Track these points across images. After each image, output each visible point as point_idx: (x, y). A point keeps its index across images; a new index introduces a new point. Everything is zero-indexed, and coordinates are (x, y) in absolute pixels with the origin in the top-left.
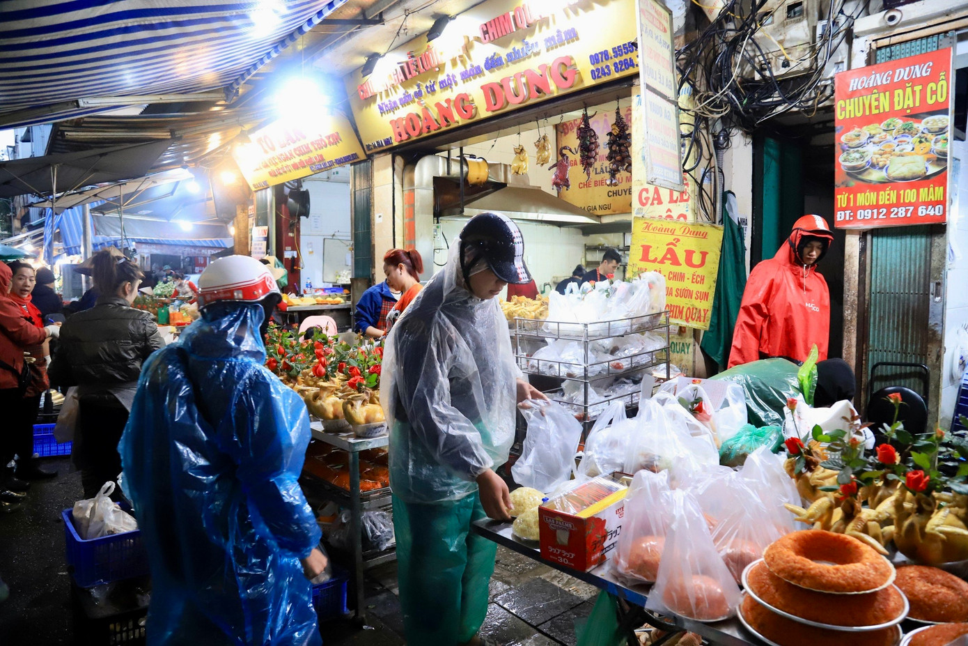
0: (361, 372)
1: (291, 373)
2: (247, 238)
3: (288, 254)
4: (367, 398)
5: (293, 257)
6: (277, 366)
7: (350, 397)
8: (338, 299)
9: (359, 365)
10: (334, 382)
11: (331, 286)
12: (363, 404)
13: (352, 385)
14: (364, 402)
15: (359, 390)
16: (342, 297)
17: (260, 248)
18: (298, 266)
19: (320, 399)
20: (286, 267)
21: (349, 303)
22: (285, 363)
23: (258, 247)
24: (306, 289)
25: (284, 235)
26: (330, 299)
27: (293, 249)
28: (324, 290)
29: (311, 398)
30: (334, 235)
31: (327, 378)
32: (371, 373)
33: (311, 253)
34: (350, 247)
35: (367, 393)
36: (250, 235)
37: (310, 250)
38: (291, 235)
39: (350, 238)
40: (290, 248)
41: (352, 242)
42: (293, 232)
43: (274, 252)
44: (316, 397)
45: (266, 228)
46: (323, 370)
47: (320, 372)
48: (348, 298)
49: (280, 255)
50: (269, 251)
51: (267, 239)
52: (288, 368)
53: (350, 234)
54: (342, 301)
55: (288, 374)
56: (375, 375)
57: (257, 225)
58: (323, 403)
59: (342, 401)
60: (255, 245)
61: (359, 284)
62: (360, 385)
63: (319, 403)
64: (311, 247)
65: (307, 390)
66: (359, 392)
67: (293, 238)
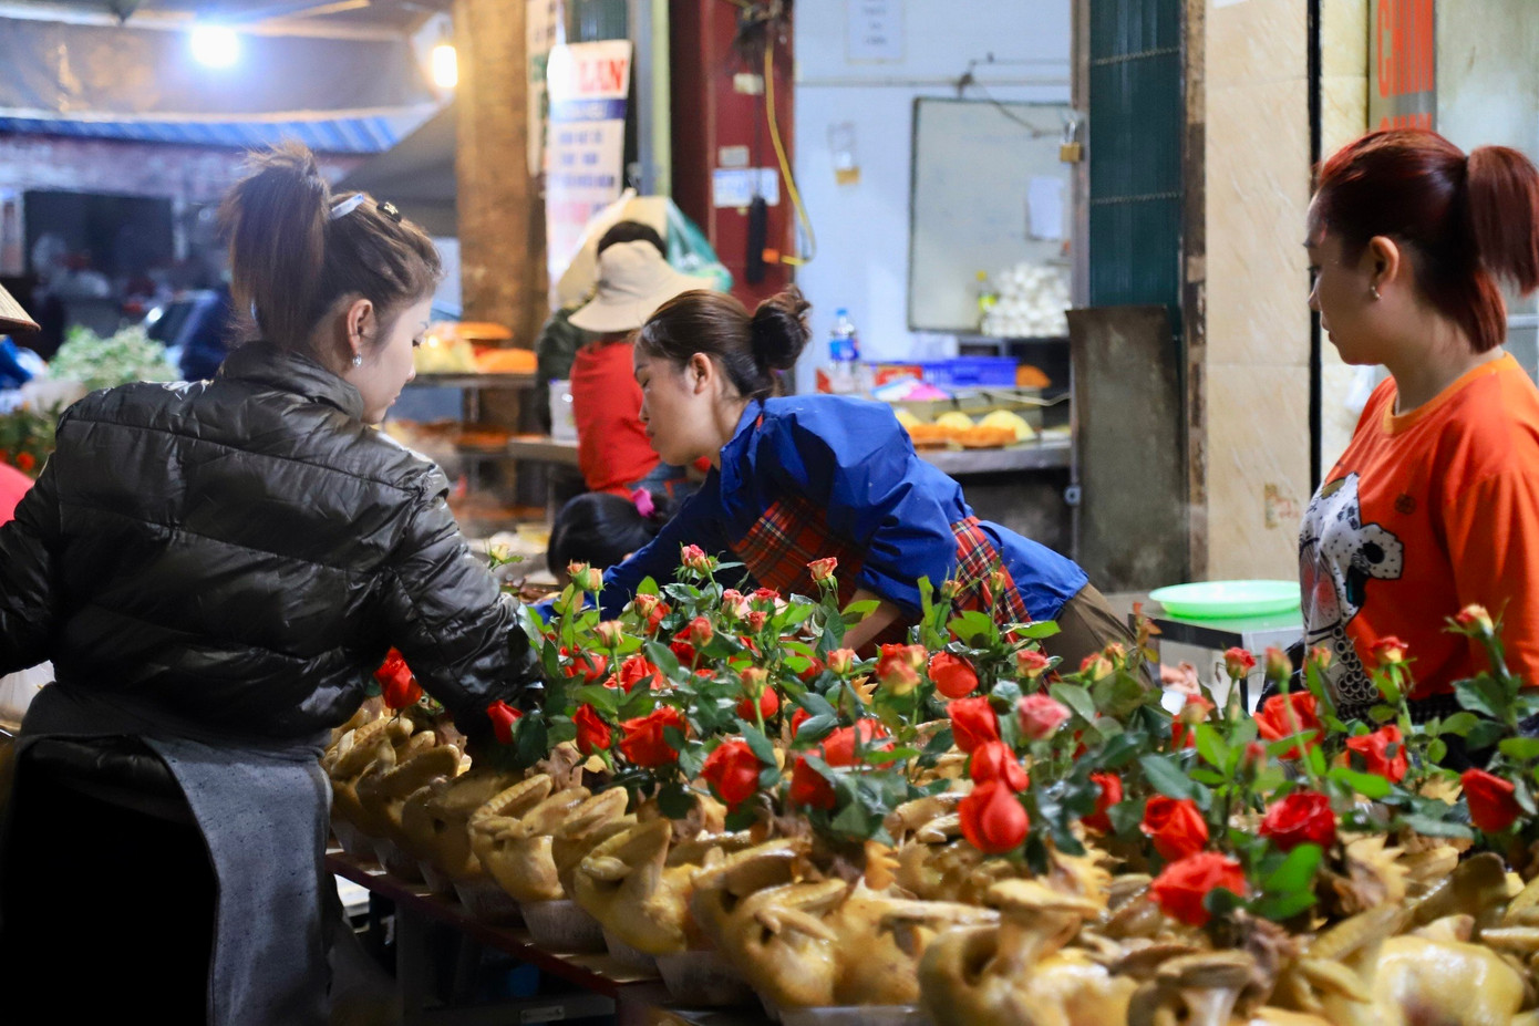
0: (1212, 829)
1: (838, 824)
2: (519, 104)
3: (733, 186)
4: (1259, 975)
5: (759, 205)
6: (756, 785)
7: (1171, 968)
8: (1003, 421)
9: (1196, 794)
10: (1071, 882)
11: (949, 349)
12: (1240, 1010)
13: (1180, 904)
14: (1246, 997)
15: (1221, 934)
16: (1018, 409)
17: (591, 159)
18: (784, 246)
19: (1003, 970)
20: (723, 255)
21: (1059, 437)
22: (802, 769)
23: (578, 149)
24: (829, 367)
25: (712, 87)
26: (956, 421)
27: (762, 157)
28: (918, 369)
29: (954, 966)
30: (966, 80)
31: (1035, 859)
32: (1282, 841)
33: (850, 175)
34: (1065, 142)
35: (1260, 950)
36: (534, 89)
37: (845, 161)
38: (746, 83)
39: (1065, 93)
40: (739, 154)
41: (1076, 118)
42: (758, 70)
43: (664, 179)
44: (982, 957)
45: (619, 50)
46: (1017, 816)
47: (1000, 823)
48: (1052, 415)
49: (690, 192)
50: (637, 171)
51: (628, 110)
52: (819, 799)
53: (1065, 71)
54: (1023, 430)
55: (820, 831)
56: (1306, 856)
57: (575, 36)
58: (1021, 997)
59: (1127, 984)
60: (567, 139)
61: (1117, 341)
62: (1225, 902)
63: (995, 991)
64: (851, 147)
65: (931, 922)
66: (1219, 943)
67: (759, 99)
